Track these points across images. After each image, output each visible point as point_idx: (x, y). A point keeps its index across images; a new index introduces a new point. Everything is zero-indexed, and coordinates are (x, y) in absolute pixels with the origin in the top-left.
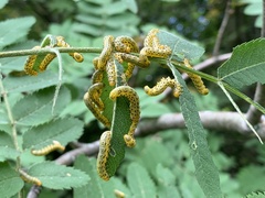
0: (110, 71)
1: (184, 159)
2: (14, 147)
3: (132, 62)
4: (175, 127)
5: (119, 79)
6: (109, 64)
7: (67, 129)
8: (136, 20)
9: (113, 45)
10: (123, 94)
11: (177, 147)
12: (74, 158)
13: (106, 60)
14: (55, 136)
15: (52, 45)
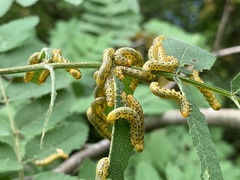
0: (109, 89)
1: (187, 149)
2: (16, 159)
3: (135, 76)
4: (179, 123)
5: (119, 98)
6: (108, 82)
7: (71, 135)
8: (138, 18)
9: (113, 59)
10: (122, 116)
11: (180, 138)
12: (79, 161)
13: (104, 78)
14: (58, 144)
15: (46, 60)
